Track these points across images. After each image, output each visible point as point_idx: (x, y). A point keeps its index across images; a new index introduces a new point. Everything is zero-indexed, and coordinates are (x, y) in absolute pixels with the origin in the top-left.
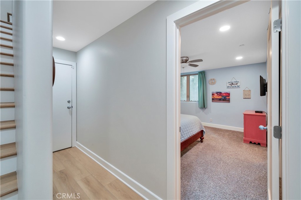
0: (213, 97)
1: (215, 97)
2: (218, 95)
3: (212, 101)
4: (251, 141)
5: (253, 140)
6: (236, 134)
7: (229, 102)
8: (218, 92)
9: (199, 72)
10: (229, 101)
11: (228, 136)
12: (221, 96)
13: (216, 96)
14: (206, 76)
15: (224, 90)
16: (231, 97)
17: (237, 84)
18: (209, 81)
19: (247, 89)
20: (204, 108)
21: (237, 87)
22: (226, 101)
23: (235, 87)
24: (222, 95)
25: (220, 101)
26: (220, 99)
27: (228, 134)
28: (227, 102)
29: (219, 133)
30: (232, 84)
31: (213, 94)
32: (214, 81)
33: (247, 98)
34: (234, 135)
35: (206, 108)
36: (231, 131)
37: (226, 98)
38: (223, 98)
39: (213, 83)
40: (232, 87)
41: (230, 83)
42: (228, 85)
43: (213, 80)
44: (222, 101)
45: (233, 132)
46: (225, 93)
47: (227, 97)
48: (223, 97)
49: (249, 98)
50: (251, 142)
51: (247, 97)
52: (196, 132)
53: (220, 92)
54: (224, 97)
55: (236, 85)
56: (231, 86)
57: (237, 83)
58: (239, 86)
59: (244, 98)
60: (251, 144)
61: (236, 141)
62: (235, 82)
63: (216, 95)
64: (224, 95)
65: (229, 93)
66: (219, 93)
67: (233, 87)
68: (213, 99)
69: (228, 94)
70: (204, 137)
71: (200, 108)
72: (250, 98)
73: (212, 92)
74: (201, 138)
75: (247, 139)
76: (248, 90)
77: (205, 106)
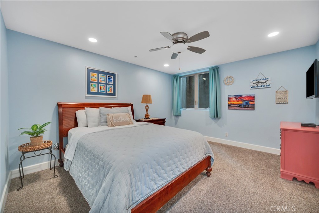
0: (230, 103)
1: (233, 103)
2: (237, 100)
3: (229, 108)
4: (296, 176)
5: (300, 176)
6: (264, 158)
7: (254, 109)
8: (237, 96)
9: (209, 68)
10: (253, 107)
11: (253, 163)
12: (241, 101)
13: (234, 101)
14: (219, 73)
15: (246, 92)
16: (257, 102)
17: (265, 82)
18: (224, 80)
19: (282, 89)
20: (217, 118)
21: (265, 87)
22: (248, 109)
23: (262, 87)
24: (243, 99)
25: (240, 108)
26: (240, 106)
27: (251, 157)
28: (250, 109)
29: (238, 156)
30: (259, 82)
31: (229, 99)
32: (231, 80)
33: (281, 103)
34: (261, 160)
35: (220, 118)
36: (256, 152)
37: (249, 104)
38: (245, 104)
39: (230, 83)
40: (258, 87)
41: (254, 82)
42: (252, 85)
43: (230, 78)
44: (242, 108)
45: (260, 154)
46: (247, 97)
47: (250, 102)
48: (244, 102)
49: (285, 103)
50: (295, 179)
51: (282, 101)
52: (196, 163)
53: (240, 95)
54: (246, 102)
55: (265, 84)
56: (257, 85)
57: (266, 80)
58: (268, 86)
59: (276, 104)
60: (296, 182)
61: (268, 174)
62: (264, 79)
63: (234, 99)
64: (246, 99)
65: (253, 96)
66: (239, 97)
67: (260, 88)
68: (230, 106)
69: (252, 98)
70: (212, 166)
71: (211, 118)
72: (287, 103)
73: (229, 96)
74: (206, 170)
75: (286, 172)
76: (284, 90)
77: (218, 116)
